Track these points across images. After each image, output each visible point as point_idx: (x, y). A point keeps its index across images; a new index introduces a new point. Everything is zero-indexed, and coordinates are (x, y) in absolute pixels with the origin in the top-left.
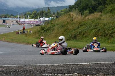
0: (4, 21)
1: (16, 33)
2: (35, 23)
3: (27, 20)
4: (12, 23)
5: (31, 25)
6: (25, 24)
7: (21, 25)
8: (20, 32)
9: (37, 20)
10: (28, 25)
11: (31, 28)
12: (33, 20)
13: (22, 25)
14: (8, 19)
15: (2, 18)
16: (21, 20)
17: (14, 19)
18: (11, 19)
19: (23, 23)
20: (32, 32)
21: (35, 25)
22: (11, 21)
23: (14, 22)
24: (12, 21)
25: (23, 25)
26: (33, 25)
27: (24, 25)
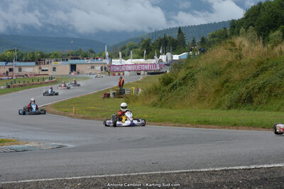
0: (73, 67)
1: (103, 96)
2: (147, 67)
3: (129, 62)
4: (92, 71)
5: (139, 74)
6: (123, 71)
7: (114, 75)
8: (111, 93)
9: (153, 61)
10: (130, 75)
11: (137, 82)
12: (142, 61)
13: (117, 74)
14: (81, 61)
15: (67, 60)
16: (113, 64)
17: (95, 61)
18: (89, 61)
19: (118, 69)
20: (140, 90)
21: (148, 73)
22: (89, 67)
23: (98, 68)
24: (93, 67)
25: (119, 74)
26: (142, 73)
27: (121, 74)
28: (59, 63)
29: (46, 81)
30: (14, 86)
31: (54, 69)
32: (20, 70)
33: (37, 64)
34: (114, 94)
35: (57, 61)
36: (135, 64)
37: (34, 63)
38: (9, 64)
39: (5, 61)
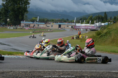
0: (60, 26)
1: (71, 38)
2: (90, 28)
3: (83, 25)
4: (68, 28)
5: (87, 30)
6: (80, 29)
7: (76, 30)
8: (75, 37)
9: (93, 25)
10: (83, 30)
11: (86, 33)
12: (88, 25)
13: (77, 29)
14: (63, 23)
15: (57, 23)
16: (76, 25)
17: (69, 24)
18: (67, 24)
19: (78, 28)
20: (87, 37)
21: (91, 30)
22: (66, 26)
23: (70, 27)
24: (68, 26)
25: (78, 30)
26: (88, 30)
27: (79, 30)
28: (54, 24)
29: (49, 31)
30: (36, 32)
31: (52, 26)
32: (38, 26)
33: (45, 23)
34: (76, 38)
35: (53, 23)
36: (86, 26)
37: (44, 23)
38: (34, 23)
39: (32, 22)
